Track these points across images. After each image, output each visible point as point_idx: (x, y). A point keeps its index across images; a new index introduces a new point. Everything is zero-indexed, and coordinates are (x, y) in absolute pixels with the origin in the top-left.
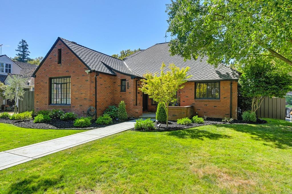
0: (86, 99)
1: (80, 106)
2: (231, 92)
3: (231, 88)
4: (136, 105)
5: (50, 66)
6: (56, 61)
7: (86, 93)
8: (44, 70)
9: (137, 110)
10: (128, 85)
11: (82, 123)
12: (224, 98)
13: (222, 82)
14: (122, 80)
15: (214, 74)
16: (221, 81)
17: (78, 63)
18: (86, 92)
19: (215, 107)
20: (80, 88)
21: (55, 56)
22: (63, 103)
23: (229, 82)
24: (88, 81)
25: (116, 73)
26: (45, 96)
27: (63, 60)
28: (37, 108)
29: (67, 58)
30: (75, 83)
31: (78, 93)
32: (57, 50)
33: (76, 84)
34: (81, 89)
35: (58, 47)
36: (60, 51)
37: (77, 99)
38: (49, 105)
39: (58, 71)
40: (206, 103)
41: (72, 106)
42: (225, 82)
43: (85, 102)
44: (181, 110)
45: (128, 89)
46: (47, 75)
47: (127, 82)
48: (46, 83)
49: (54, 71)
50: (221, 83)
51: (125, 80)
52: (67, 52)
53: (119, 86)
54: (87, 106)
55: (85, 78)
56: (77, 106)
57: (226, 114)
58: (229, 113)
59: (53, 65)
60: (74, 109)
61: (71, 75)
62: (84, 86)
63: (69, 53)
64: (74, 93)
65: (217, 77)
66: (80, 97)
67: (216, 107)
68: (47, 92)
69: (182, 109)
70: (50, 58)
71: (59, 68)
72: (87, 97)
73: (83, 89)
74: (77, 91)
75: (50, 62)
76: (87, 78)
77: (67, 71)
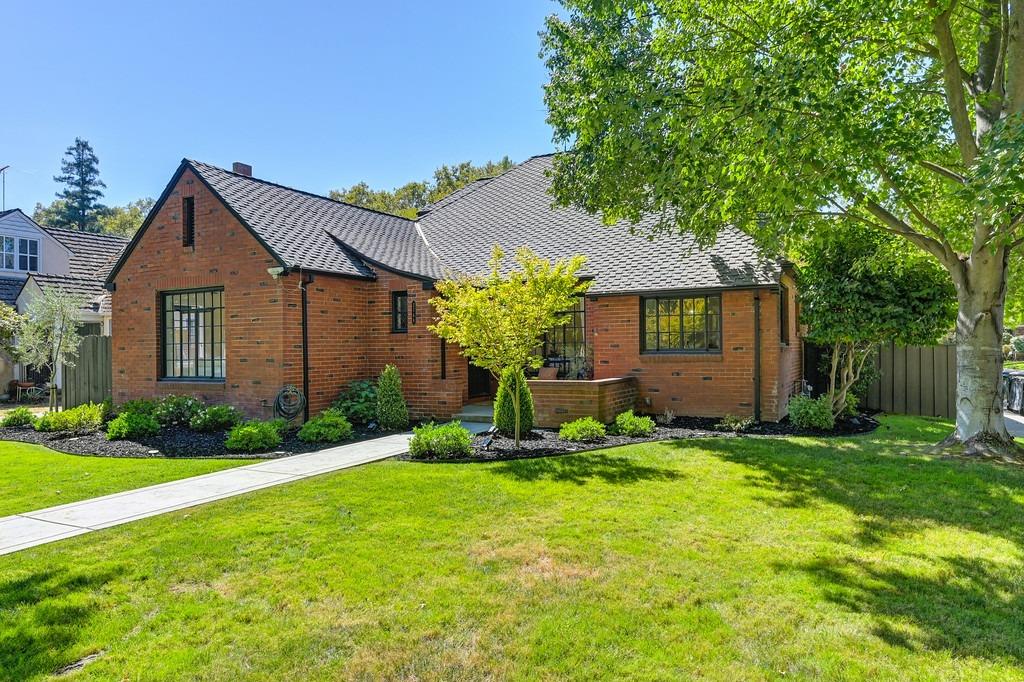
0: (272, 361)
1: (254, 383)
2: (758, 330)
3: (757, 314)
4: (443, 377)
5: (159, 252)
6: (178, 238)
7: (273, 343)
8: (142, 267)
9: (444, 395)
10: (414, 312)
11: (250, 438)
12: (736, 349)
13: (728, 294)
14: (396, 295)
15: (705, 268)
16: (723, 293)
17: (246, 246)
18: (270, 338)
19: (705, 379)
20: (254, 325)
21: (173, 221)
22: (201, 374)
23: (749, 296)
24: (276, 301)
25: (374, 269)
26: (146, 352)
27: (199, 234)
28: (120, 391)
29: (212, 229)
30: (238, 308)
31: (249, 343)
32: (181, 200)
33: (241, 312)
34: (257, 329)
35: (182, 191)
36: (189, 203)
37: (245, 360)
38: (158, 380)
39: (184, 270)
40: (677, 367)
41: (228, 385)
42: (736, 294)
43: (270, 370)
44: (582, 392)
45: (414, 323)
46: (149, 285)
47: (409, 301)
48: (149, 309)
49: (173, 271)
50: (726, 297)
51: (404, 294)
52: (211, 207)
53: (385, 314)
54: (277, 382)
55: (267, 293)
56: (244, 384)
57: (741, 405)
58: (752, 400)
59: (168, 251)
60: (237, 392)
61: (226, 283)
62: (266, 320)
63: (216, 210)
64: (235, 343)
65: (711, 279)
66: (255, 356)
67: (711, 379)
68: (152, 340)
69: (585, 389)
70: (160, 228)
71: (189, 261)
72: (275, 356)
73: (263, 329)
74: (245, 334)
75: (159, 240)
76: (272, 292)
77: (211, 271)
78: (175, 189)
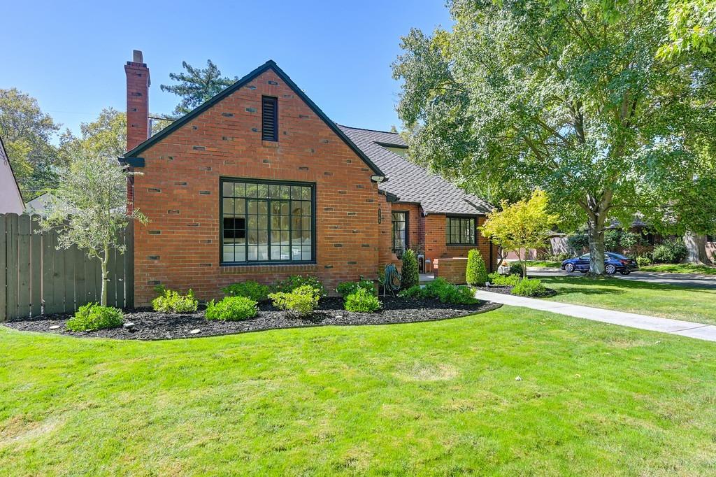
0: (368, 246)
1: (350, 263)
5: (224, 138)
6: (255, 130)
7: (367, 232)
8: (195, 148)
17: (342, 153)
18: (366, 228)
20: (351, 217)
21: (249, 113)
24: (372, 201)
27: (285, 133)
28: (152, 279)
29: (303, 132)
30: (332, 203)
31: (344, 231)
33: (336, 206)
34: (352, 221)
35: (261, 88)
36: (270, 105)
37: (341, 246)
39: (264, 161)
41: (321, 266)
43: (365, 253)
46: (209, 169)
49: (249, 159)
52: (302, 113)
54: (373, 262)
55: (364, 194)
59: (239, 140)
60: (331, 271)
61: (320, 181)
62: (362, 214)
63: (307, 117)
64: (330, 231)
66: (352, 242)
70: (225, 115)
71: (271, 155)
72: (370, 242)
73: (358, 221)
74: (340, 224)
75: (226, 127)
76: (369, 194)
77: (300, 168)
78: (251, 84)
